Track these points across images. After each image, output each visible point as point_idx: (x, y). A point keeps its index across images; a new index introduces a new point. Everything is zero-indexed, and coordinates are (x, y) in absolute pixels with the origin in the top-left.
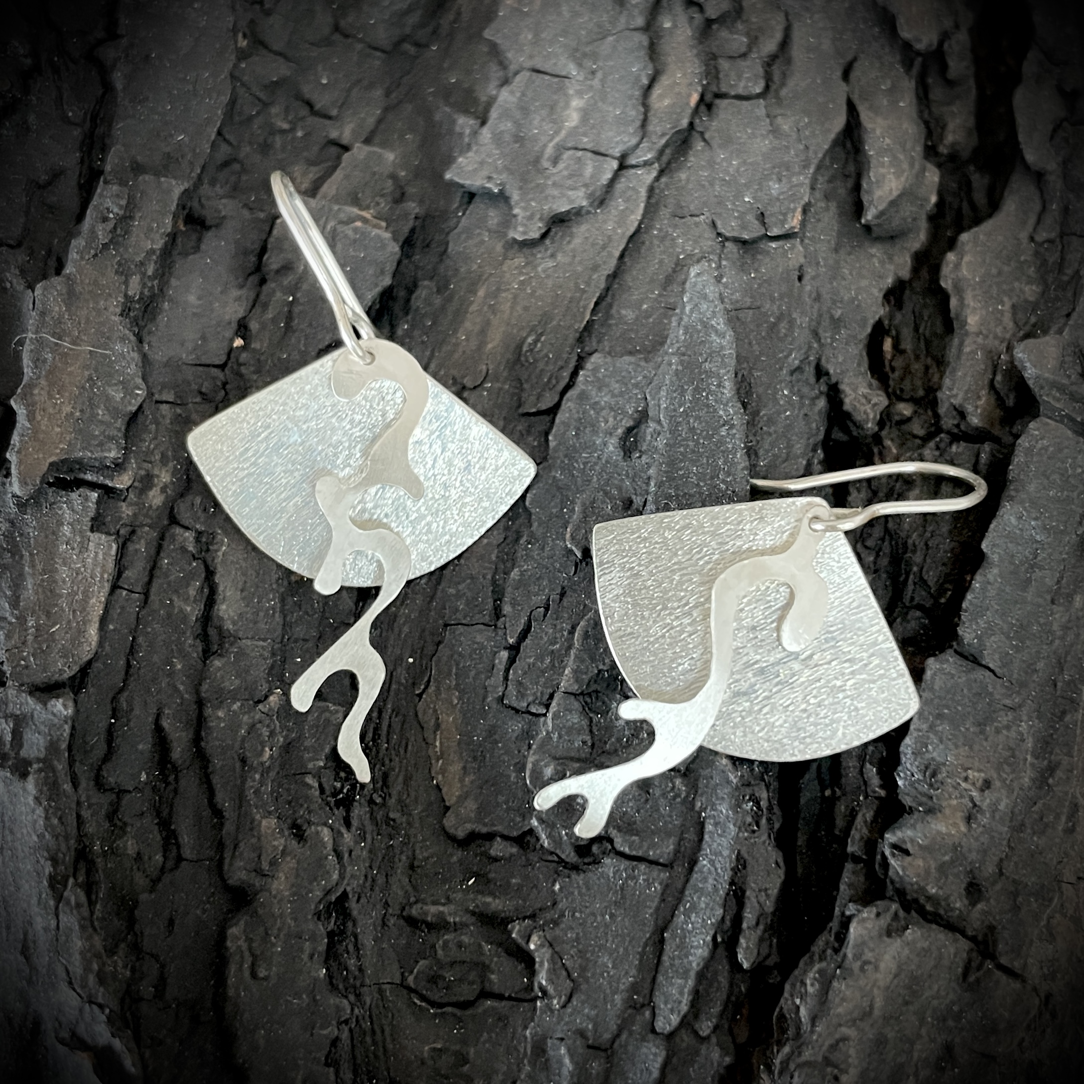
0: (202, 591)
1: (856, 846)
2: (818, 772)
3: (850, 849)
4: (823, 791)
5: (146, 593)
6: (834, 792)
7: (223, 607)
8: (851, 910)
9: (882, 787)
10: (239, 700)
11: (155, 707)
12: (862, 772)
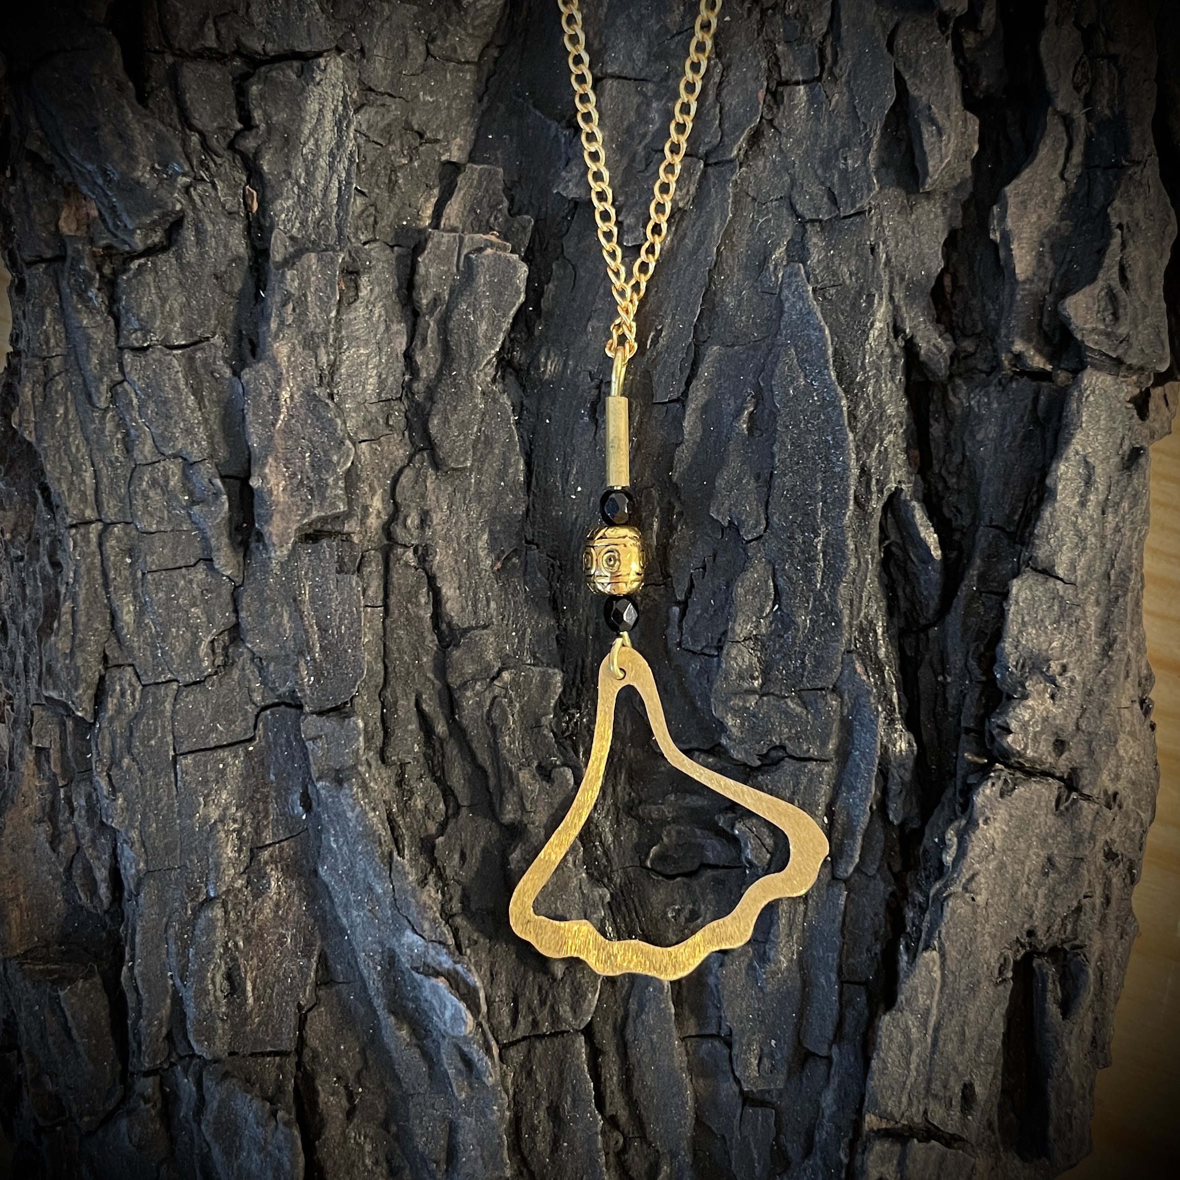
0: (429, 595)
1: (967, 722)
2: (931, 663)
3: (963, 724)
4: (936, 677)
5: (386, 606)
6: (945, 678)
7: (448, 606)
8: (971, 780)
9: (983, 675)
10: (479, 680)
11: (414, 695)
12: (966, 665)
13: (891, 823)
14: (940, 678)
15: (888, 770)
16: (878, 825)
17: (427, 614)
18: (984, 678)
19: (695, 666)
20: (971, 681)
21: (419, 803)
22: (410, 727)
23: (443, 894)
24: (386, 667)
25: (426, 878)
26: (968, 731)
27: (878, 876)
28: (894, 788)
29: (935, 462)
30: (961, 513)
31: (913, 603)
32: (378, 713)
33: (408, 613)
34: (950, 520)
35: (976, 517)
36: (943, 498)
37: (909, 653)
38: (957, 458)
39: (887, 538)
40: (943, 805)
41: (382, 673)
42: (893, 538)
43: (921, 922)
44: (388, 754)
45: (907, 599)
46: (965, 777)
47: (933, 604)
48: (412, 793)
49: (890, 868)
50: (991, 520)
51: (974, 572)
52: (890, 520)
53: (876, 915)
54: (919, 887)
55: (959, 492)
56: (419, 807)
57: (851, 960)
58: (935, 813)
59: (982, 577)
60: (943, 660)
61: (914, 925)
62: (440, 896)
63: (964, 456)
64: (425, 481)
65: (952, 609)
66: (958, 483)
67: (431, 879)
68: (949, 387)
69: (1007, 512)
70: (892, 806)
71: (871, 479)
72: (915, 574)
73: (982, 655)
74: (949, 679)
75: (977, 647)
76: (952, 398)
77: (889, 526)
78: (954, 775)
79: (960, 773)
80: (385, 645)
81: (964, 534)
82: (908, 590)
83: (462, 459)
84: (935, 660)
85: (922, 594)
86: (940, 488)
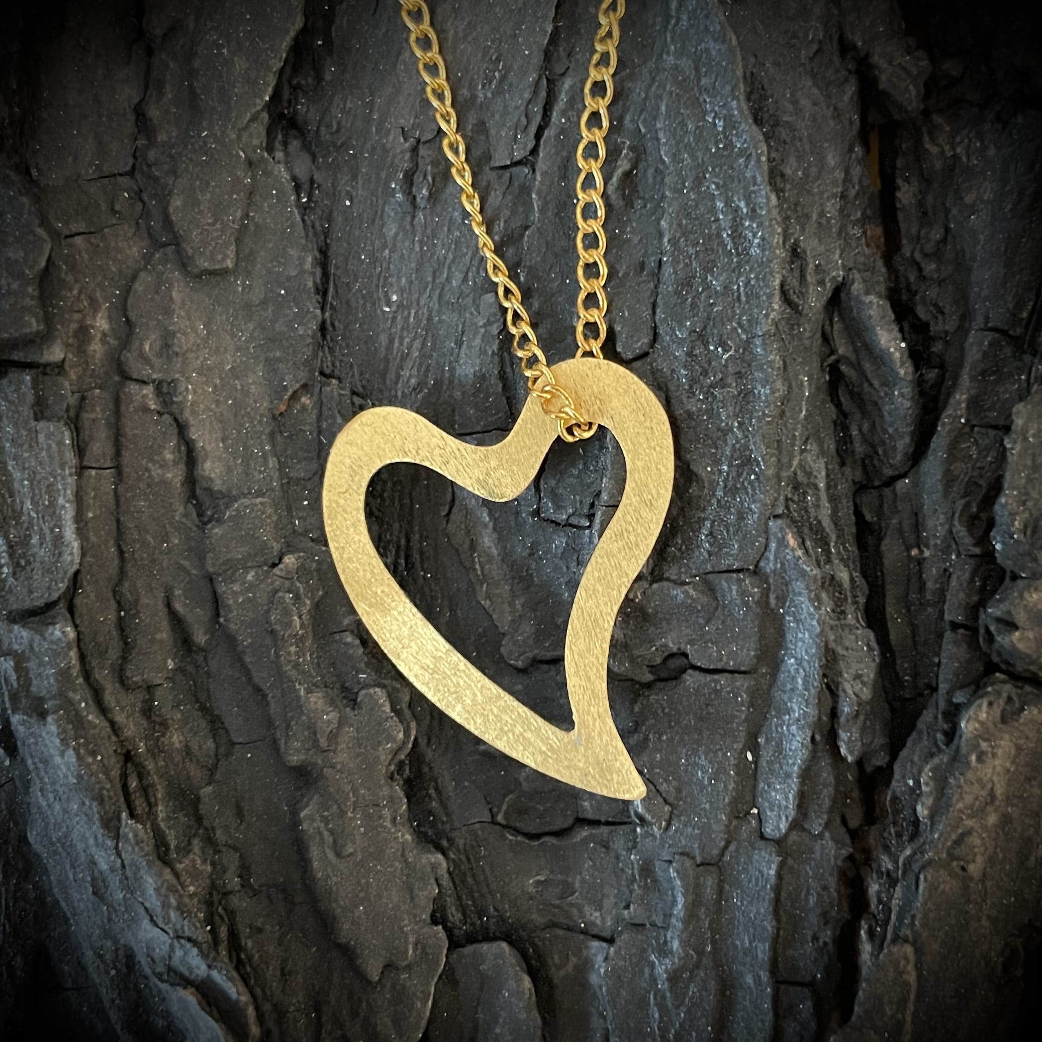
0: (179, 451)
1: (953, 613)
2: (900, 531)
3: (947, 617)
4: (908, 550)
5: (118, 468)
6: (921, 552)
7: (208, 465)
8: (959, 698)
9: (975, 545)
10: (252, 567)
11: (162, 590)
12: (950, 532)
13: (844, 759)
14: (914, 552)
15: (838, 684)
16: (825, 762)
17: (175, 476)
18: (977, 551)
19: (559, 541)
20: (959, 555)
21: (176, 739)
22: (158, 636)
23: (213, 864)
24: (121, 552)
25: (189, 844)
26: (955, 626)
27: (827, 834)
28: (846, 709)
29: (904, 241)
30: (943, 313)
31: (873, 446)
32: (112, 617)
33: (150, 477)
34: (927, 324)
35: (966, 317)
36: (916, 292)
37: (868, 517)
38: (937, 234)
39: (833, 352)
40: (921, 732)
41: (116, 562)
42: (841, 351)
43: (890, 898)
44: (128, 674)
45: (864, 439)
46: (950, 693)
47: (903, 445)
48: (164, 725)
49: (844, 822)
50: (987, 319)
51: (961, 397)
52: (837, 327)
53: (825, 888)
54: (887, 848)
55: (941, 282)
56: (177, 745)
57: (790, 952)
58: (909, 743)
59: (974, 405)
60: (917, 526)
61: (880, 901)
62: (209, 868)
63: (947, 230)
64: (169, 289)
65: (930, 452)
66: (938, 270)
67: (196, 844)
68: (924, 130)
69: (1011, 306)
70: (843, 735)
71: (807, 264)
72: (875, 403)
73: (975, 518)
74: (927, 553)
75: (967, 505)
76: (928, 146)
77: (836, 334)
78: (935, 689)
79: (943, 687)
80: (118, 521)
81: (947, 343)
82: (866, 427)
83: (219, 257)
84: (906, 526)
85: (885, 431)
86: (912, 279)
